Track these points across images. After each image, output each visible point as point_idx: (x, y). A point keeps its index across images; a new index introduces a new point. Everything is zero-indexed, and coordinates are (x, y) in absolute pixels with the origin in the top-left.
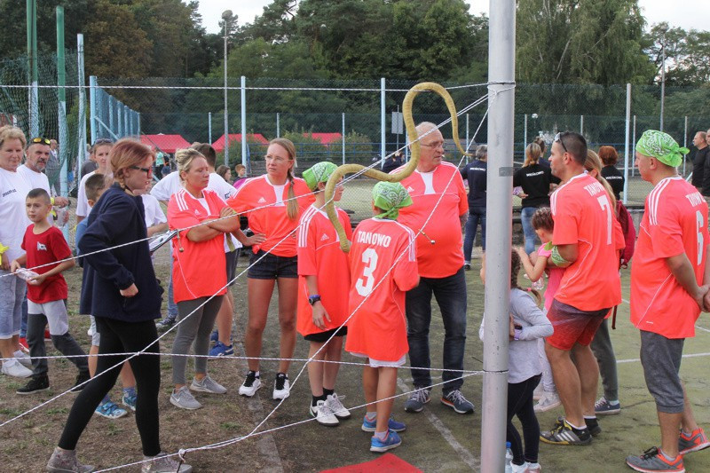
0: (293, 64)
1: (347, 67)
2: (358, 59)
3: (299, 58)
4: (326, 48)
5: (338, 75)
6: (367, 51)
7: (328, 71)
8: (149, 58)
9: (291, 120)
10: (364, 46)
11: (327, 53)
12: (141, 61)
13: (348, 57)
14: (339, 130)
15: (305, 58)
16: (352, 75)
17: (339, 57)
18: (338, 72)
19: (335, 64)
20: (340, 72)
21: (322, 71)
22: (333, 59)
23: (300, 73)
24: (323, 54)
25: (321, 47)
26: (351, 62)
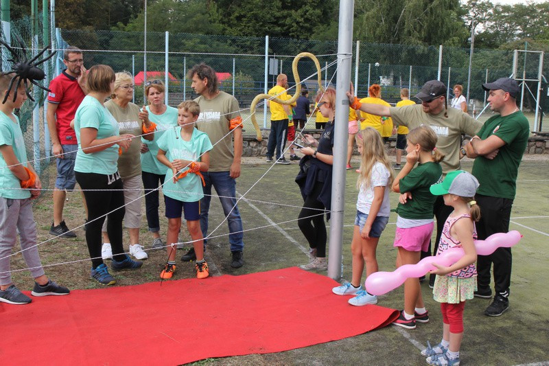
0: (194, 19)
1: (236, 22)
2: (244, 16)
3: (199, 14)
4: (219, 7)
5: (229, 29)
6: (251, 10)
7: (221, 25)
8: (82, 10)
9: (192, 62)
10: (249, 6)
11: (220, 10)
12: (75, 12)
13: (236, 14)
14: (231, 72)
15: (203, 14)
16: (239, 28)
17: (229, 15)
18: (229, 26)
19: (226, 20)
20: (230, 26)
21: (216, 24)
22: (224, 16)
23: (200, 26)
24: (217, 11)
25: (216, 6)
26: (239, 18)
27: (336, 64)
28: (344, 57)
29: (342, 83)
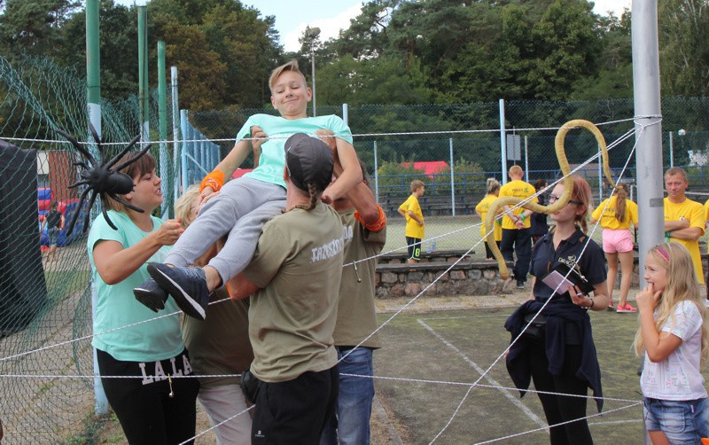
0: (387, 83)
1: (450, 84)
2: (462, 74)
3: (394, 76)
4: (424, 63)
5: (440, 94)
6: (472, 63)
7: (428, 90)
8: (223, 83)
9: (387, 148)
10: (469, 58)
11: (426, 68)
12: (213, 87)
13: (451, 72)
14: (447, 159)
15: (400, 75)
16: (456, 93)
17: (440, 73)
18: (440, 89)
19: (435, 81)
20: (442, 90)
21: (420, 89)
22: (432, 75)
23: (396, 93)
24: (421, 69)
25: (419, 62)
26: (455, 78)
27: (634, 136)
28: (647, 123)
29: (647, 168)
